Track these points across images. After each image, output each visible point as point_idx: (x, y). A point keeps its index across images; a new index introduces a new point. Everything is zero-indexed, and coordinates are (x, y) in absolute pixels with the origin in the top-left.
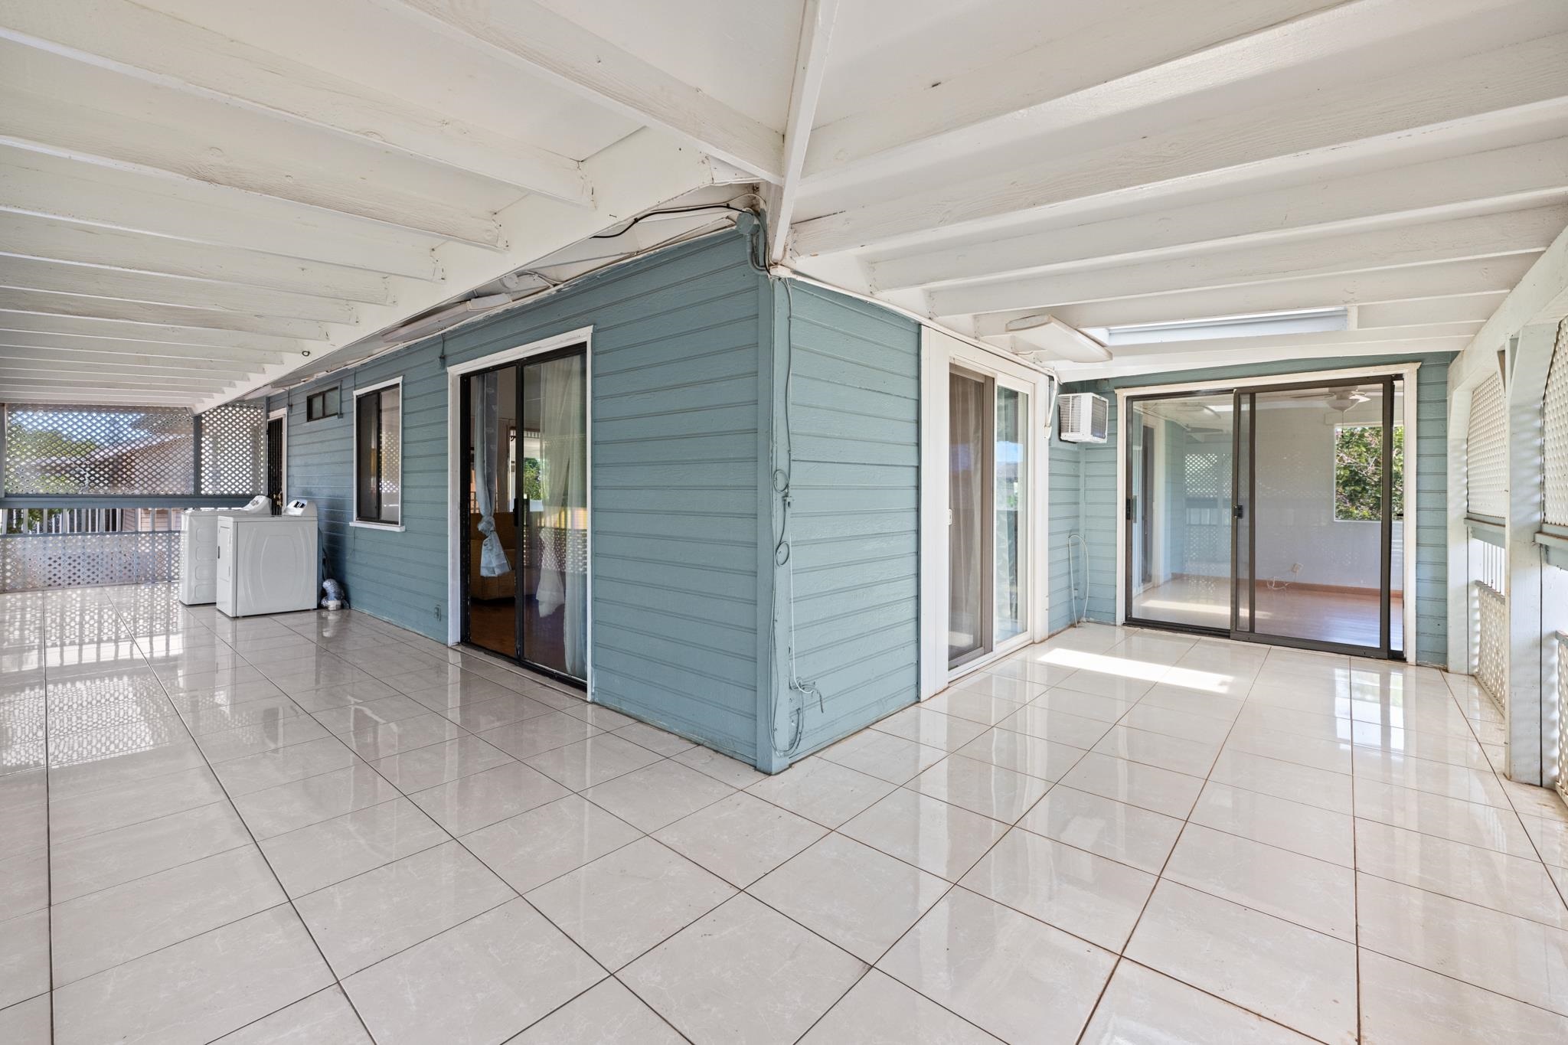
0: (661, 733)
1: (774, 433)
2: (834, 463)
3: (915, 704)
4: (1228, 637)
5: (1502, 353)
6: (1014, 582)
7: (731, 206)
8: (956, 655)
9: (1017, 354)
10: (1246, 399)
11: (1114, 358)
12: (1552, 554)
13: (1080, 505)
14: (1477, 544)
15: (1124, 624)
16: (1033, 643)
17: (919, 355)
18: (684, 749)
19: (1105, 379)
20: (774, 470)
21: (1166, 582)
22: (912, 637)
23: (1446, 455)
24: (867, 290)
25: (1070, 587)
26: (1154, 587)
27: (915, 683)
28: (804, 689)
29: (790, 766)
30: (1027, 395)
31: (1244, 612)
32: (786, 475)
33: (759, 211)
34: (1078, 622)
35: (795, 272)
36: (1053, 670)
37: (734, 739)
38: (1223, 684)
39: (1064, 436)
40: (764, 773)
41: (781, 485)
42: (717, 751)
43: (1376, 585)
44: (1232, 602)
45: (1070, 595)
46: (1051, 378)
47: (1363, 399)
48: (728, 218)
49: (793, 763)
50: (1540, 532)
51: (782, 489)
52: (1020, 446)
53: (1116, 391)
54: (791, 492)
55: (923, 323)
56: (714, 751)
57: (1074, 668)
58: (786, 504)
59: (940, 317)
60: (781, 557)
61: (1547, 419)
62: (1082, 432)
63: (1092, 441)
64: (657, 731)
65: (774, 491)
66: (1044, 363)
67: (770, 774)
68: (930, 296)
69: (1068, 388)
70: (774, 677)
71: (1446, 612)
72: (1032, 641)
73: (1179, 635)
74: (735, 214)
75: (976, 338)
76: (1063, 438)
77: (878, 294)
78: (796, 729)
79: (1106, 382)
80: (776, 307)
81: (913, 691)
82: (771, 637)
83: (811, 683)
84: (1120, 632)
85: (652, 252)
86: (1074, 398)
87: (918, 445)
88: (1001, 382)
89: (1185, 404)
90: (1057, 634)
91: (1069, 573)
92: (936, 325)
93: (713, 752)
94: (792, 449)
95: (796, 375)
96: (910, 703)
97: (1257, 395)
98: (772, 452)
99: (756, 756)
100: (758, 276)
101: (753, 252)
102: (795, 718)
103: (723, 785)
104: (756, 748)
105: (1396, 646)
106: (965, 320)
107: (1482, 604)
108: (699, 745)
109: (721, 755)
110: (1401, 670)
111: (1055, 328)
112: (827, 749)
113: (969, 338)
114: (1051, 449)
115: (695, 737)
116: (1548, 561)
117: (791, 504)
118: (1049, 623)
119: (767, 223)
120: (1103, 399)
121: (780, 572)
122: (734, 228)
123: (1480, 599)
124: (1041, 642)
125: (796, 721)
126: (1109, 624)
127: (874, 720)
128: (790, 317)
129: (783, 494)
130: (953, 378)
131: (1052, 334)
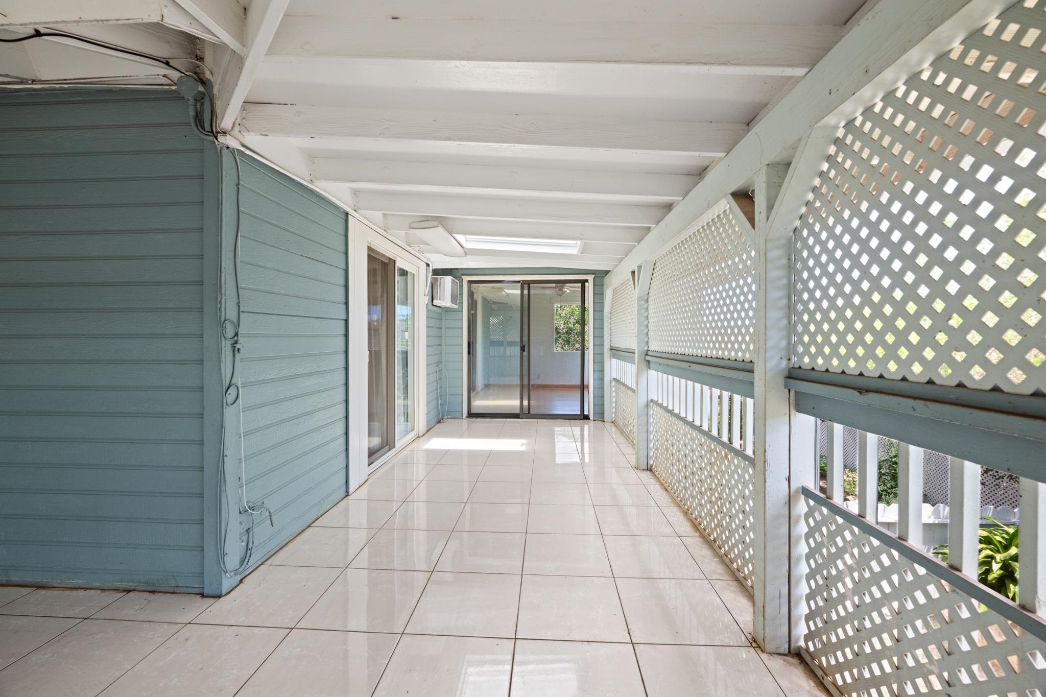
0: (74, 593)
1: (223, 286)
2: (280, 315)
3: (345, 497)
4: (519, 418)
5: (633, 272)
6: (406, 397)
7: (170, 64)
8: (373, 454)
9: (410, 246)
10: (526, 286)
11: (468, 256)
12: (652, 365)
13: (443, 346)
14: (614, 360)
15: (467, 417)
16: (418, 437)
17: (346, 236)
18: (111, 601)
19: (457, 269)
20: (223, 319)
21: (482, 389)
22: (343, 448)
23: (603, 319)
24: (308, 178)
25: (437, 398)
26: (477, 393)
27: (345, 482)
28: (253, 510)
29: (241, 581)
30: (414, 274)
31: (525, 403)
32: (234, 325)
33: (204, 80)
34: (442, 419)
35: (244, 146)
36: (430, 453)
37: (175, 574)
38: (523, 445)
39: (435, 302)
40: (213, 597)
41: (230, 333)
42: (153, 592)
43: (579, 383)
44: (520, 398)
45: (438, 401)
46: (428, 265)
47: (568, 291)
48: (164, 76)
49: (243, 578)
50: (647, 355)
51: (232, 336)
52: (410, 308)
53: (463, 277)
54: (241, 340)
55: (350, 213)
56: (150, 592)
57: (446, 450)
58: (235, 350)
59: (362, 211)
60: (230, 398)
61: (649, 303)
62: (446, 301)
63: (450, 307)
64: (67, 592)
65: (223, 339)
66: (425, 254)
67: (220, 597)
68: (355, 194)
69: (437, 272)
70: (224, 506)
71: (603, 394)
72: (417, 436)
73: (495, 420)
74: (175, 75)
75: (385, 230)
76: (434, 304)
77: (317, 183)
78: (246, 548)
79: (456, 271)
80: (224, 172)
81: (344, 488)
82: (220, 470)
83: (260, 504)
84: (465, 422)
85: (57, 86)
86: (441, 279)
87: (347, 303)
88: (400, 264)
89: (493, 288)
90: (431, 428)
91: (437, 389)
92: (359, 216)
93: (148, 594)
94: (241, 301)
95: (243, 237)
96: (342, 497)
97: (531, 285)
98: (220, 303)
99: (204, 584)
100: (204, 140)
101: (196, 116)
102: (245, 538)
103: (166, 625)
104: (203, 577)
105: (586, 413)
106: (378, 215)
107: (616, 389)
108: (128, 591)
109: (160, 594)
110: (588, 424)
111: (440, 230)
112: (276, 555)
113: (381, 230)
114: (428, 311)
115: (124, 585)
116: (649, 368)
117: (241, 351)
118: (427, 422)
119: (214, 93)
120: (456, 281)
121: (229, 412)
122: (174, 88)
123: (615, 386)
124: (423, 435)
125: (246, 541)
126: (459, 418)
127: (314, 519)
128: (239, 184)
129: (232, 341)
130: (370, 258)
131: (436, 235)
